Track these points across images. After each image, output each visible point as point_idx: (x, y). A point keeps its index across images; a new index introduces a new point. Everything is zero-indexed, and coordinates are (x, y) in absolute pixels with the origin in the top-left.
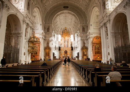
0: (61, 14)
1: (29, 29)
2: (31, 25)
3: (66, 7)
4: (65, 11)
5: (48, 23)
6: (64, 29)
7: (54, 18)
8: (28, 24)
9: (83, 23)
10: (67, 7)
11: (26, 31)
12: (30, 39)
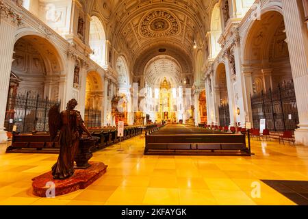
0: (155, 60)
1: (112, 86)
2: (114, 81)
3: (162, 51)
4: (161, 56)
5: (138, 75)
6: (163, 80)
7: (146, 67)
8: (110, 80)
9: (188, 72)
10: (164, 50)
11: (108, 88)
12: (113, 99)
